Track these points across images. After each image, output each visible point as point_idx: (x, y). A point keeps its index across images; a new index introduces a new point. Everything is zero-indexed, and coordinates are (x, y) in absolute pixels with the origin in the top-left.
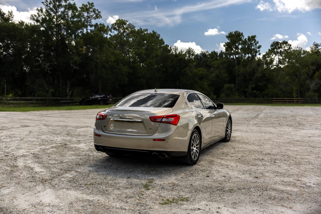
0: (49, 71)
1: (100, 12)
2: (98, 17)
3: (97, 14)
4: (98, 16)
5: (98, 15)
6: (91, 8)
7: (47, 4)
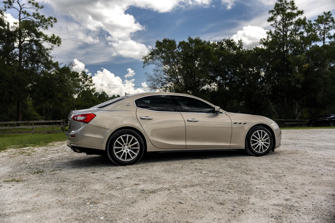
0: (270, 93)
6: (328, 18)
7: (276, 25)
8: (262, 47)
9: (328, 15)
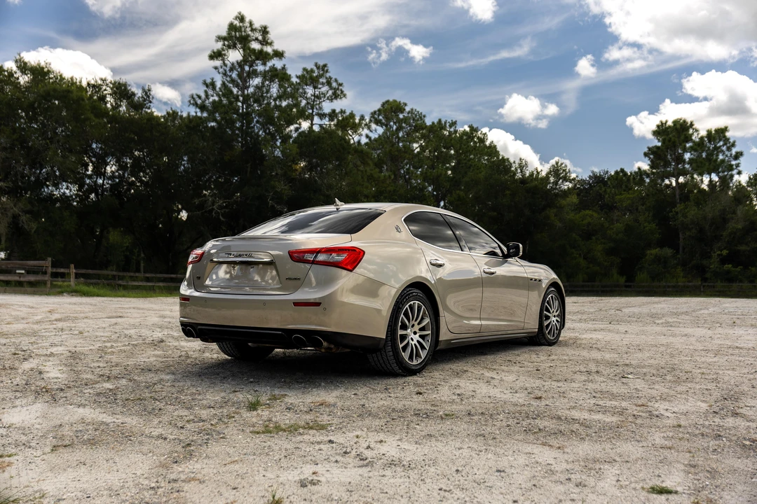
0: (221, 217)
1: (341, 85)
2: (339, 95)
3: (334, 89)
4: (337, 94)
5: (339, 92)
6: (321, 76)
7: (225, 71)
8: (196, 113)
9: (323, 70)
